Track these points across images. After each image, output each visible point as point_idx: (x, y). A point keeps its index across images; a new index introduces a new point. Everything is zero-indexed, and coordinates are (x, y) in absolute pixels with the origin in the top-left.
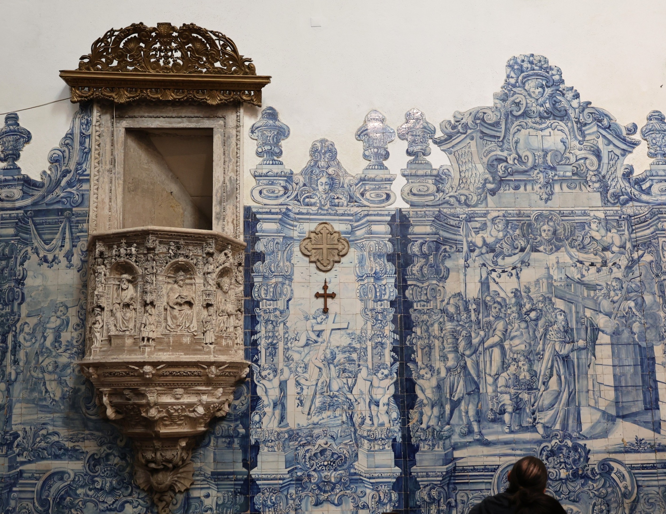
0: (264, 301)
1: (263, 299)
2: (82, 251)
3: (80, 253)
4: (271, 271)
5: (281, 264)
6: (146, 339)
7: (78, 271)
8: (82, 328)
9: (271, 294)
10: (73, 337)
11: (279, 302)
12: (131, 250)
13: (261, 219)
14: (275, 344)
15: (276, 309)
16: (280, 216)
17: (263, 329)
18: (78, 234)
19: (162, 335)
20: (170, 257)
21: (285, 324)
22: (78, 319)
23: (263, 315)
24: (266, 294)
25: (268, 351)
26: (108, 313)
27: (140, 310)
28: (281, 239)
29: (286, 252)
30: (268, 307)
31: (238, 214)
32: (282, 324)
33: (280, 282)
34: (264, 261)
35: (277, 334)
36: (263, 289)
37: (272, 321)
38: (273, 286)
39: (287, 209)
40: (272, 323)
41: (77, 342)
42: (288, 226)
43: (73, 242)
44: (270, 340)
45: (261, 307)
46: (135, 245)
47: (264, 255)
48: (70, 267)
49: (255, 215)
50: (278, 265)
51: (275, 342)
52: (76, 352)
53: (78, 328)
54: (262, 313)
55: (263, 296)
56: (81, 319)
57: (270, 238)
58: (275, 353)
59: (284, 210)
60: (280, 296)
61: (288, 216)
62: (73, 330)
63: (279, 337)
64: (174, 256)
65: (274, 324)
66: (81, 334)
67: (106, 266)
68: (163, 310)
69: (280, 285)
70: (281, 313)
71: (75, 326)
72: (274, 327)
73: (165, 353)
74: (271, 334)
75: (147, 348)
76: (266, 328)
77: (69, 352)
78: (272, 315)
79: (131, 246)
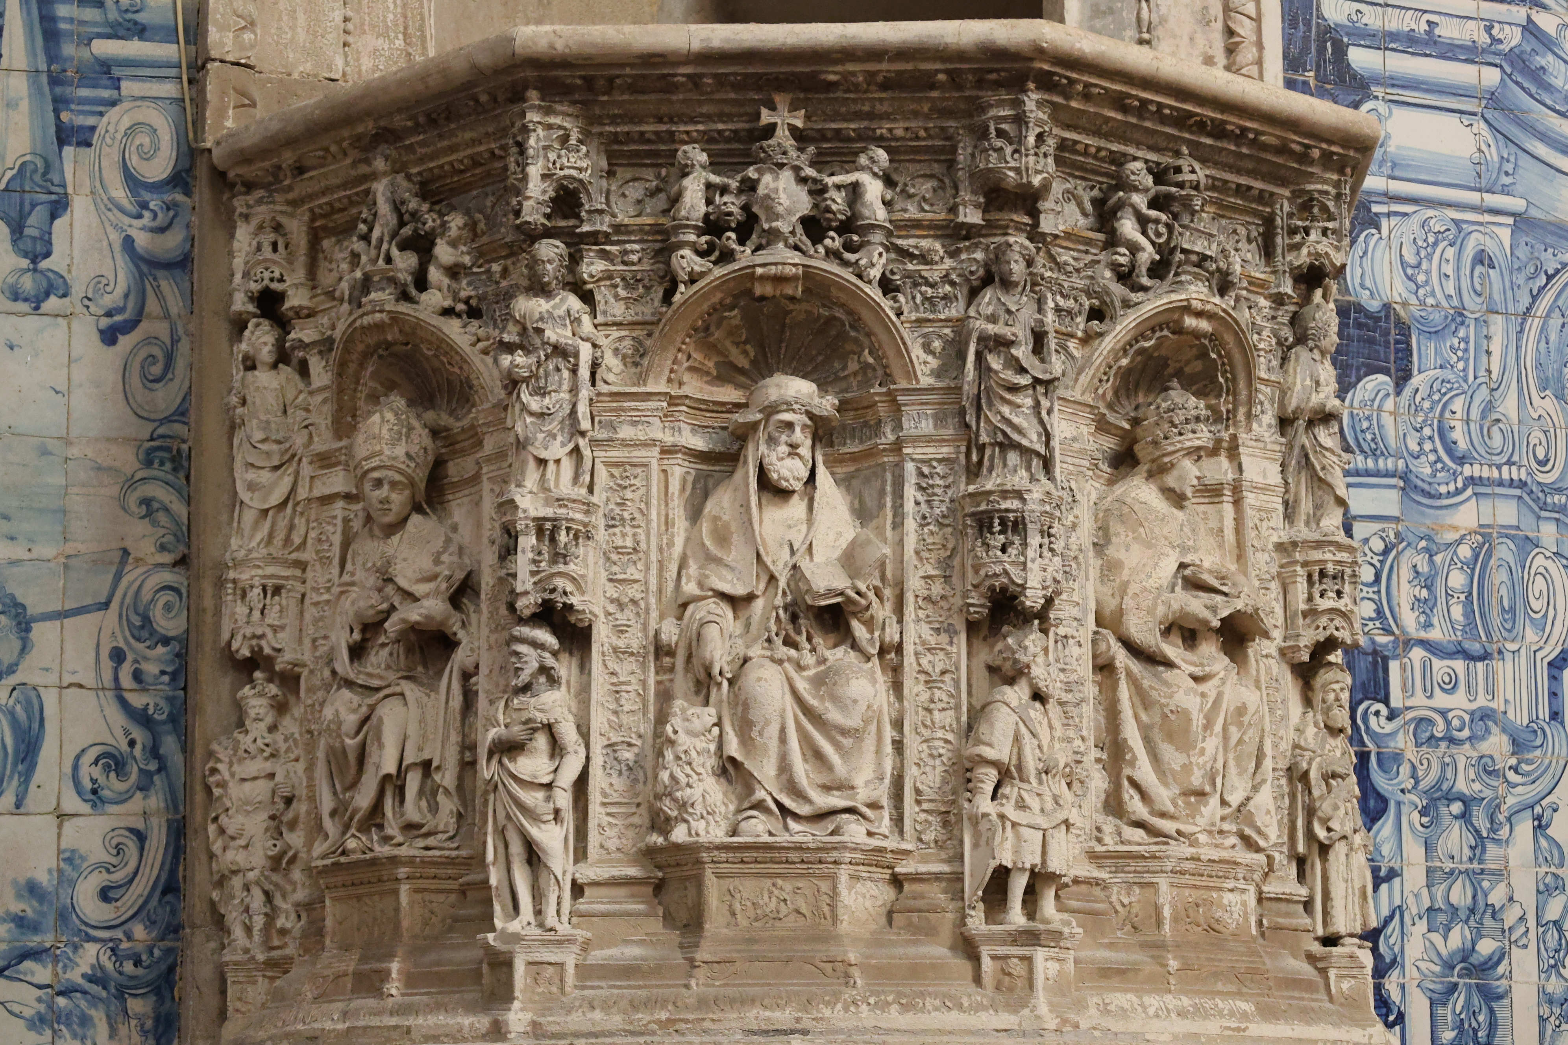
0: (1417, 654)
1: (1409, 643)
2: (132, 181)
3: (120, 193)
4: (1450, 447)
5: (1509, 406)
6: (1018, 885)
7: (109, 336)
8: (143, 787)
9: (1457, 612)
10: (71, 858)
11: (1504, 669)
12: (855, 191)
13: (1379, 80)
14: (1488, 966)
15: (1485, 716)
16: (1491, 77)
17: (1414, 851)
18: (105, 48)
19: (1093, 857)
20: (1125, 276)
21: (1540, 826)
22: (118, 718)
23: (1411, 754)
24: (1425, 606)
25: (1446, 1013)
26: (627, 669)
27: (936, 663)
28: (1505, 234)
29: (1534, 325)
30: (1441, 700)
31: (1244, 28)
32: (1525, 828)
33: (1509, 533)
34: (1403, 377)
35: (1497, 897)
36: (1405, 573)
37: (1467, 801)
38: (1465, 552)
39: (1530, 29)
40: (1465, 816)
41: (105, 894)
42: (1541, 150)
43: (59, 103)
44: (1457, 938)
45: (1396, 701)
46: (882, 155)
47: (1404, 330)
48: (37, 302)
49: (1340, 51)
50: (1489, 407)
51: (1486, 947)
52: (97, 978)
53: (114, 785)
54: (1403, 742)
55: (1410, 620)
56: (142, 718)
57: (1439, 219)
58: (1493, 1025)
59: (1512, 37)
60: (1511, 630)
61: (1538, 76)
62: (72, 803)
63: (1511, 917)
64: (1158, 270)
65: (1482, 822)
66: (141, 837)
67: (587, 298)
68: (1085, 670)
69: (1505, 551)
70: (1518, 746)
71: (87, 771)
72: (1479, 844)
73: (1153, 1002)
74: (1460, 894)
75: (1040, 955)
76: (1429, 847)
77: (41, 973)
78: (1464, 754)
79: (848, 162)
